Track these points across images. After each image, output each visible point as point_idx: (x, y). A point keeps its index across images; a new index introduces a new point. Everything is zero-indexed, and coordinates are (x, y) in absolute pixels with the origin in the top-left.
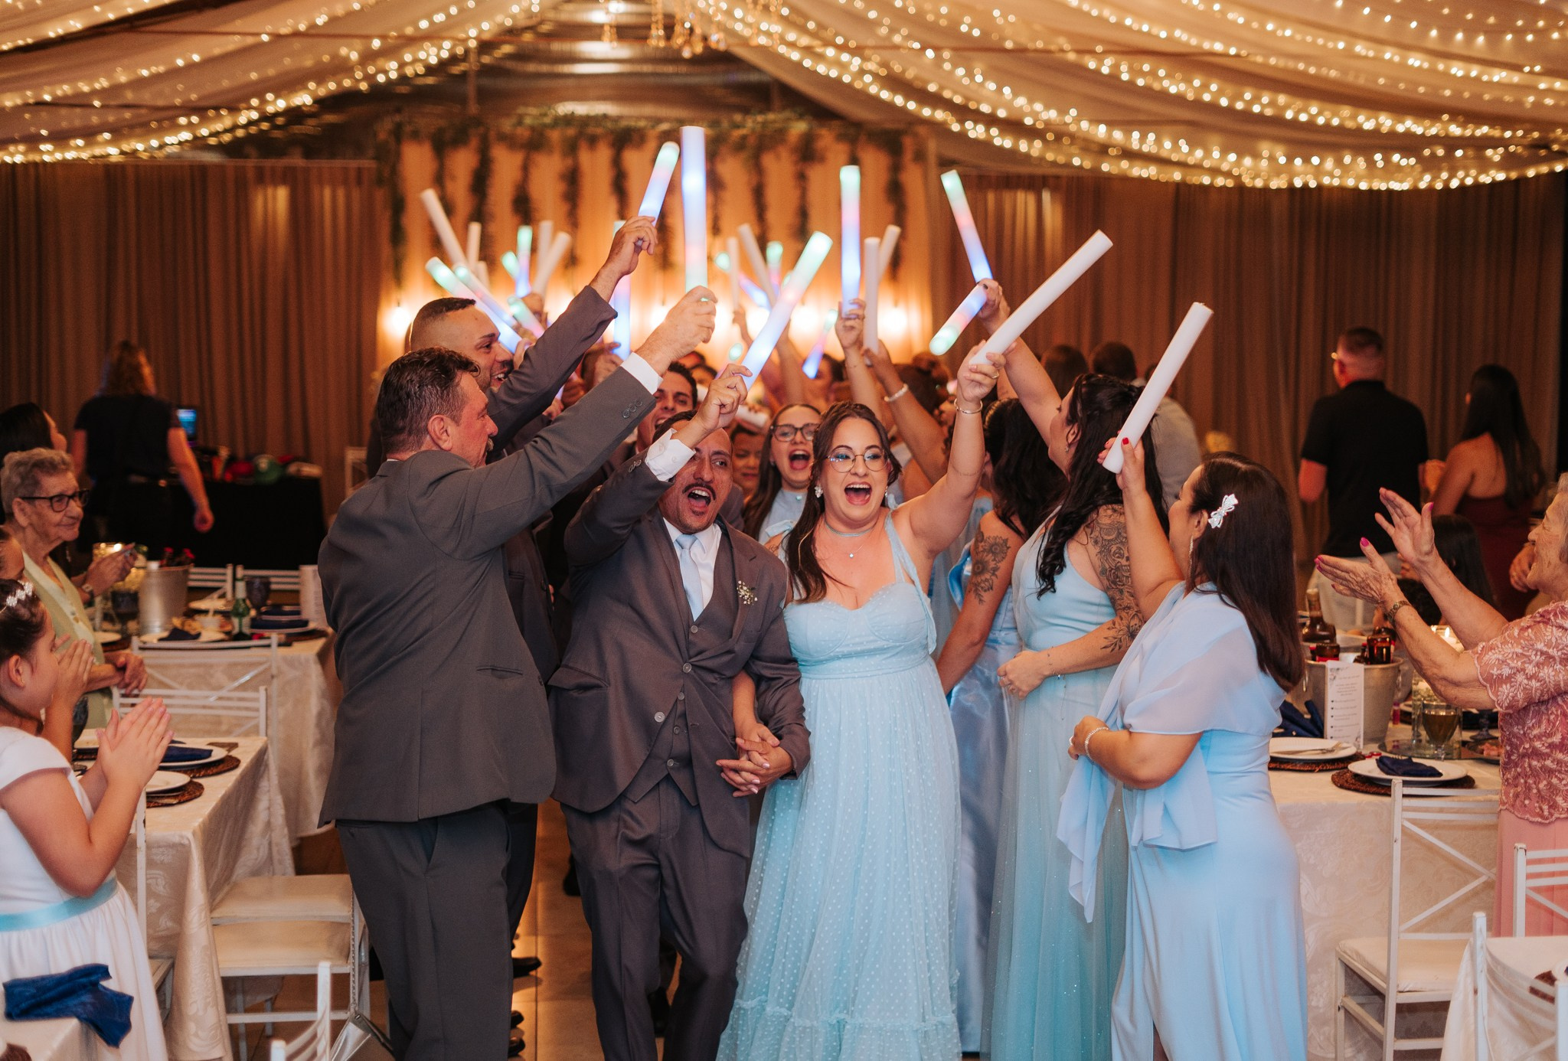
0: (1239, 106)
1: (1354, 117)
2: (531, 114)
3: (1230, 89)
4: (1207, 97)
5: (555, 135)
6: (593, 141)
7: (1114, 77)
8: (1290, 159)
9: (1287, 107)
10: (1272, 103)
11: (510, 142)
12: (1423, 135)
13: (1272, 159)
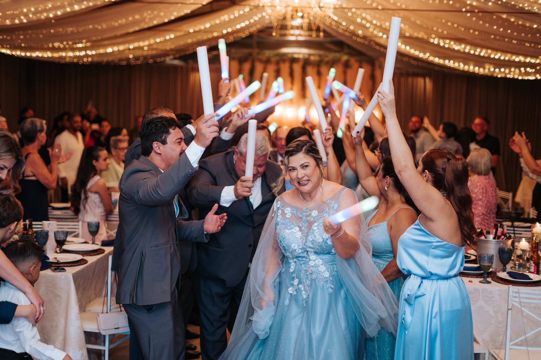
0: (477, 53)
1: (511, 57)
2: (268, 53)
3: (473, 48)
4: (467, 51)
5: (274, 59)
6: (284, 61)
7: (438, 44)
8: (495, 69)
9: (491, 54)
10: (486, 53)
11: (261, 61)
12: (534, 63)
13: (489, 69)
